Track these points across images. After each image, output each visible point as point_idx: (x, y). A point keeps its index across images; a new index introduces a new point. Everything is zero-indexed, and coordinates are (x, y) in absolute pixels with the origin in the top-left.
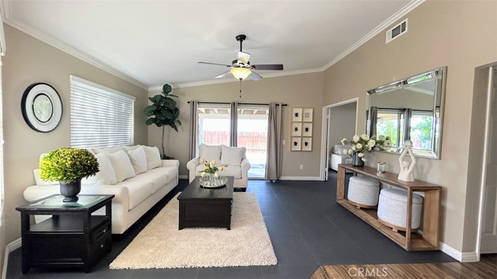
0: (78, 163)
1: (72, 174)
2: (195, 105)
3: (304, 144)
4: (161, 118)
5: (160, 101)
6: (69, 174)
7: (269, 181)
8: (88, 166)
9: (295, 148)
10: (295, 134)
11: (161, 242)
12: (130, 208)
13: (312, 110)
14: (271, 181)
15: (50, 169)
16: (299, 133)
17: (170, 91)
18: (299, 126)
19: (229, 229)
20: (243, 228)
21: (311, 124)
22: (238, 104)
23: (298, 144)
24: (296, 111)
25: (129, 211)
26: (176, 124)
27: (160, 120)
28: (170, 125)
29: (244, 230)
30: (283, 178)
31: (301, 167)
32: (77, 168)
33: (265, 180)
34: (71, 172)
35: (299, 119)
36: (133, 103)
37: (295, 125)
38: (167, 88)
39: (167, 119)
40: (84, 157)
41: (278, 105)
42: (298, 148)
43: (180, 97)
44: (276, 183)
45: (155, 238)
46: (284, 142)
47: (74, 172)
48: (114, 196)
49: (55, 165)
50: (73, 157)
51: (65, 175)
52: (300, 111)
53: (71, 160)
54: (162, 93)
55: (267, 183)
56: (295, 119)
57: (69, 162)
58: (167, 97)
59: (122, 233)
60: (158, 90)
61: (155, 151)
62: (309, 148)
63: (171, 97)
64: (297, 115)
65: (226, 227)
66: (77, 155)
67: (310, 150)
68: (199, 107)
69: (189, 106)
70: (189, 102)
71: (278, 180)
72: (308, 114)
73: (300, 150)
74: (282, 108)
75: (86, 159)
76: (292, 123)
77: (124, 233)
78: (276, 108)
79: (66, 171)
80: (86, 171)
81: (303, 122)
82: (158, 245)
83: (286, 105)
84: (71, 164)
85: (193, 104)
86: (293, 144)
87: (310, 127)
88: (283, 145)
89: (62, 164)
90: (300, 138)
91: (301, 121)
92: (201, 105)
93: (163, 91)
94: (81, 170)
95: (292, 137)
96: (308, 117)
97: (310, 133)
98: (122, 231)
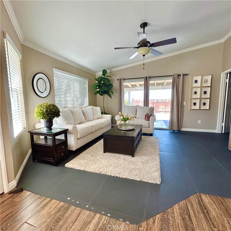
0: (49, 110)
1: (46, 116)
2: (121, 81)
3: (202, 104)
4: (101, 90)
5: (101, 80)
6: (45, 115)
7: (172, 131)
8: (54, 112)
9: (193, 107)
10: (194, 96)
11: (92, 158)
12: (78, 138)
13: (210, 77)
14: (174, 131)
15: (38, 113)
16: (198, 96)
17: (106, 74)
18: (199, 91)
19: (133, 156)
20: (143, 157)
21: (210, 88)
22: (149, 77)
23: (197, 104)
24: (195, 78)
25: (78, 139)
26: (111, 93)
27: (101, 91)
28: (107, 94)
29: (143, 159)
30: (183, 129)
31: (199, 122)
32: (48, 113)
33: (169, 130)
34: (46, 115)
35: (199, 84)
36: (87, 83)
37: (194, 90)
38: (104, 72)
39: (104, 90)
40: (51, 107)
41: (180, 75)
42: (197, 107)
43: (112, 77)
44: (177, 132)
45: (90, 155)
46: (185, 103)
47: (47, 115)
48: (68, 129)
49: (40, 111)
50: (47, 107)
51: (44, 116)
52: (199, 78)
53: (46, 108)
54: (102, 75)
55: (171, 132)
56: (195, 85)
57: (45, 110)
58: (105, 77)
59: (74, 150)
60: (100, 74)
61: (98, 109)
62: (207, 107)
63: (108, 77)
64: (196, 82)
65: (131, 155)
66: (49, 106)
67: (208, 109)
68: (124, 82)
69: (118, 82)
70: (118, 80)
71: (180, 130)
72: (207, 80)
73: (198, 109)
74: (183, 78)
75: (53, 108)
76: (192, 88)
77: (75, 150)
78: (178, 77)
79: (44, 114)
80: (53, 115)
81: (201, 87)
82: (90, 159)
83: (187, 75)
84: (46, 111)
85: (120, 81)
86: (192, 104)
87: (208, 90)
88: (183, 105)
89: (42, 110)
90: (199, 100)
91: (200, 86)
92: (125, 81)
93: (102, 74)
94: (50, 114)
95: (192, 99)
96: (207, 82)
97: (208, 95)
98: (74, 149)
